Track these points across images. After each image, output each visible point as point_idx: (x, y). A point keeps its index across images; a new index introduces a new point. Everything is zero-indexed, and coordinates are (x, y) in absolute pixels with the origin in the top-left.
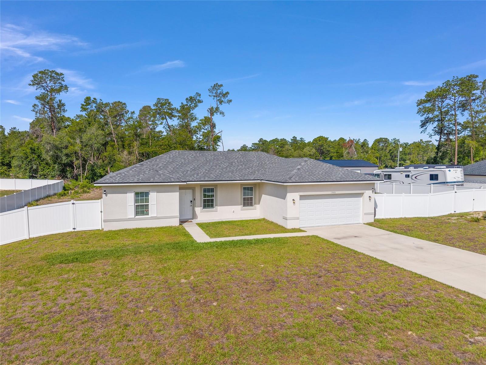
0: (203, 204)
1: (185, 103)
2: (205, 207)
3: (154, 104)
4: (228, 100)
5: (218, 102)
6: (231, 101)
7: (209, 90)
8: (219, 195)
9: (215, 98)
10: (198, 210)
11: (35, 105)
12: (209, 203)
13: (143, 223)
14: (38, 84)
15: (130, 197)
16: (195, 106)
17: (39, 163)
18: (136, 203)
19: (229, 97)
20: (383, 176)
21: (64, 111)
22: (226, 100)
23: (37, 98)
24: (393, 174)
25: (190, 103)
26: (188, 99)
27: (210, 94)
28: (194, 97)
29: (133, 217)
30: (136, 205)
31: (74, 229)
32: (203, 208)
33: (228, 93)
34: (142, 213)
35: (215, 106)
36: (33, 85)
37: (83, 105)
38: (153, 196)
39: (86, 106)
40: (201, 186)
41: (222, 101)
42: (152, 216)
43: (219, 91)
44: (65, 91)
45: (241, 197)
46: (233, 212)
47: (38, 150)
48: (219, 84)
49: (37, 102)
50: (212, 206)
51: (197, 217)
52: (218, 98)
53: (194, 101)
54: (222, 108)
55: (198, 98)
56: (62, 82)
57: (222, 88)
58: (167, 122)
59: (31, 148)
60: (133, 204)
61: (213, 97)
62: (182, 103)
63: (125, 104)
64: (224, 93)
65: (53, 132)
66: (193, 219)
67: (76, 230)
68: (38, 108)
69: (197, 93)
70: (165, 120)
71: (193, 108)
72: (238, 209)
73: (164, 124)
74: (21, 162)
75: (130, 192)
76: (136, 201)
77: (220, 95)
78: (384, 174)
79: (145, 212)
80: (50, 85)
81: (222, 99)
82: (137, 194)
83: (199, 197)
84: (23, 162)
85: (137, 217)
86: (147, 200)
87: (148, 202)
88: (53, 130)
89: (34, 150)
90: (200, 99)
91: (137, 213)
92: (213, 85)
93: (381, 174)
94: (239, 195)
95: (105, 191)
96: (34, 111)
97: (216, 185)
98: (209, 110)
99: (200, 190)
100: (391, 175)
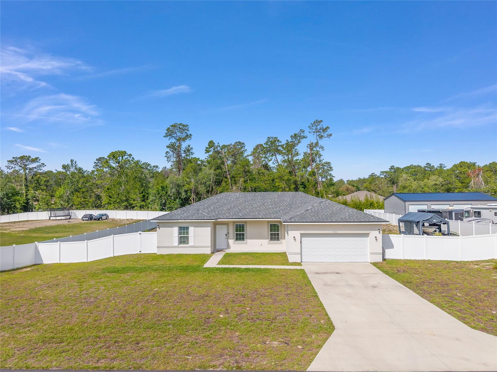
0: (236, 238)
1: (290, 140)
2: (237, 239)
3: (265, 142)
4: (327, 134)
5: (318, 137)
6: (331, 135)
7: (309, 127)
8: (248, 230)
9: (315, 133)
10: (231, 242)
11: (167, 152)
12: (240, 237)
13: (184, 250)
14: (170, 135)
15: (176, 230)
16: (298, 142)
17: (167, 198)
18: (180, 235)
19: (329, 132)
20: (473, 213)
21: (192, 153)
22: (325, 135)
23: (168, 147)
24: (482, 211)
25: (295, 140)
26: (292, 137)
27: (310, 131)
28: (298, 134)
29: (177, 245)
30: (180, 236)
31: (140, 252)
32: (236, 241)
33: (328, 128)
34: (184, 242)
35: (314, 141)
36: (167, 136)
37: (207, 148)
38: (191, 229)
39: (209, 148)
40: (234, 222)
41: (322, 136)
42: (191, 245)
43: (319, 127)
44: (189, 139)
45: (268, 232)
46: (261, 245)
47: (167, 188)
48: (319, 120)
49: (168, 150)
50: (243, 239)
51: (230, 247)
52: (318, 134)
53: (298, 137)
54: (321, 142)
55: (302, 134)
56: (188, 132)
57: (322, 123)
58: (276, 158)
59: (162, 186)
60: (177, 235)
61: (313, 133)
62: (287, 141)
63: (243, 144)
64: (324, 128)
65: (180, 172)
66: (227, 249)
67: (141, 253)
68: (169, 154)
69: (301, 130)
70: (274, 157)
71: (297, 144)
72: (265, 242)
73: (273, 160)
74: (155, 197)
75: (175, 226)
76: (180, 233)
77: (320, 130)
78: (474, 210)
79: (186, 242)
80: (178, 135)
81: (322, 134)
82: (180, 228)
83: (232, 232)
84: (156, 197)
85: (180, 245)
86: (187, 233)
87: (188, 235)
88: (180, 171)
89: (164, 188)
90: (305, 135)
91: (180, 242)
92: (313, 122)
93: (471, 210)
94: (266, 230)
95: (158, 225)
96: (166, 157)
97: (246, 222)
98: (308, 145)
99: (232, 226)
100: (480, 212)
